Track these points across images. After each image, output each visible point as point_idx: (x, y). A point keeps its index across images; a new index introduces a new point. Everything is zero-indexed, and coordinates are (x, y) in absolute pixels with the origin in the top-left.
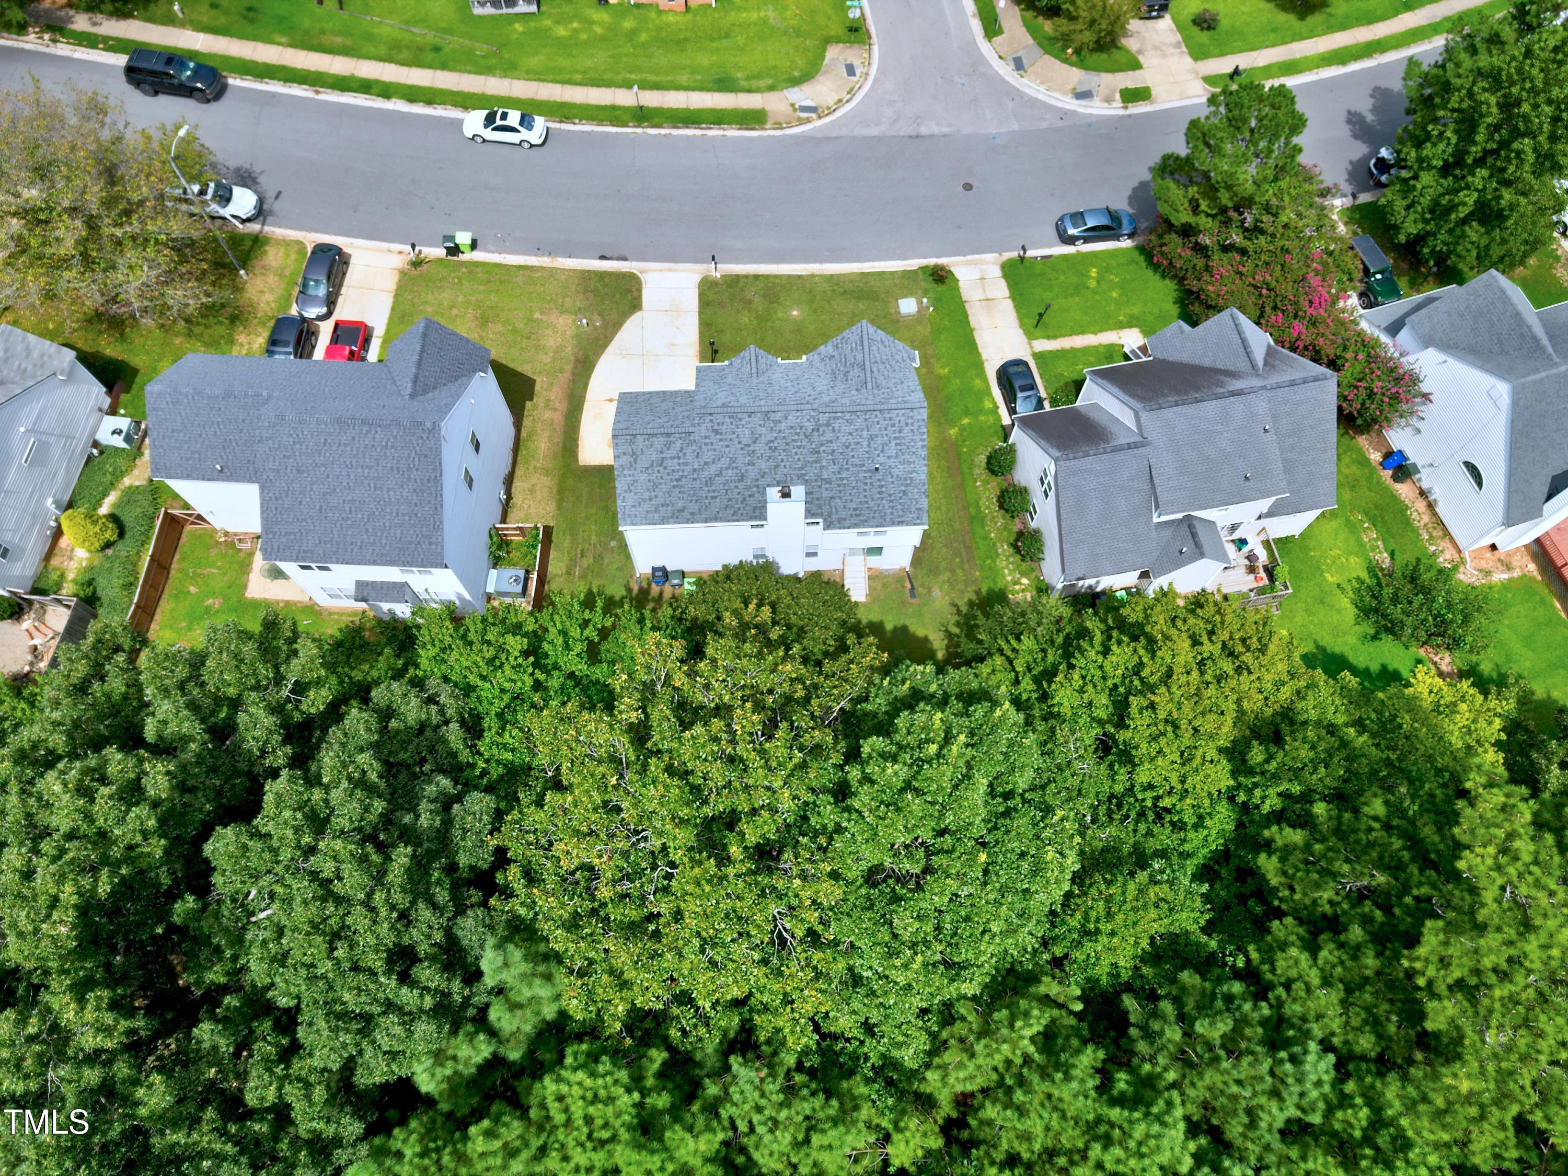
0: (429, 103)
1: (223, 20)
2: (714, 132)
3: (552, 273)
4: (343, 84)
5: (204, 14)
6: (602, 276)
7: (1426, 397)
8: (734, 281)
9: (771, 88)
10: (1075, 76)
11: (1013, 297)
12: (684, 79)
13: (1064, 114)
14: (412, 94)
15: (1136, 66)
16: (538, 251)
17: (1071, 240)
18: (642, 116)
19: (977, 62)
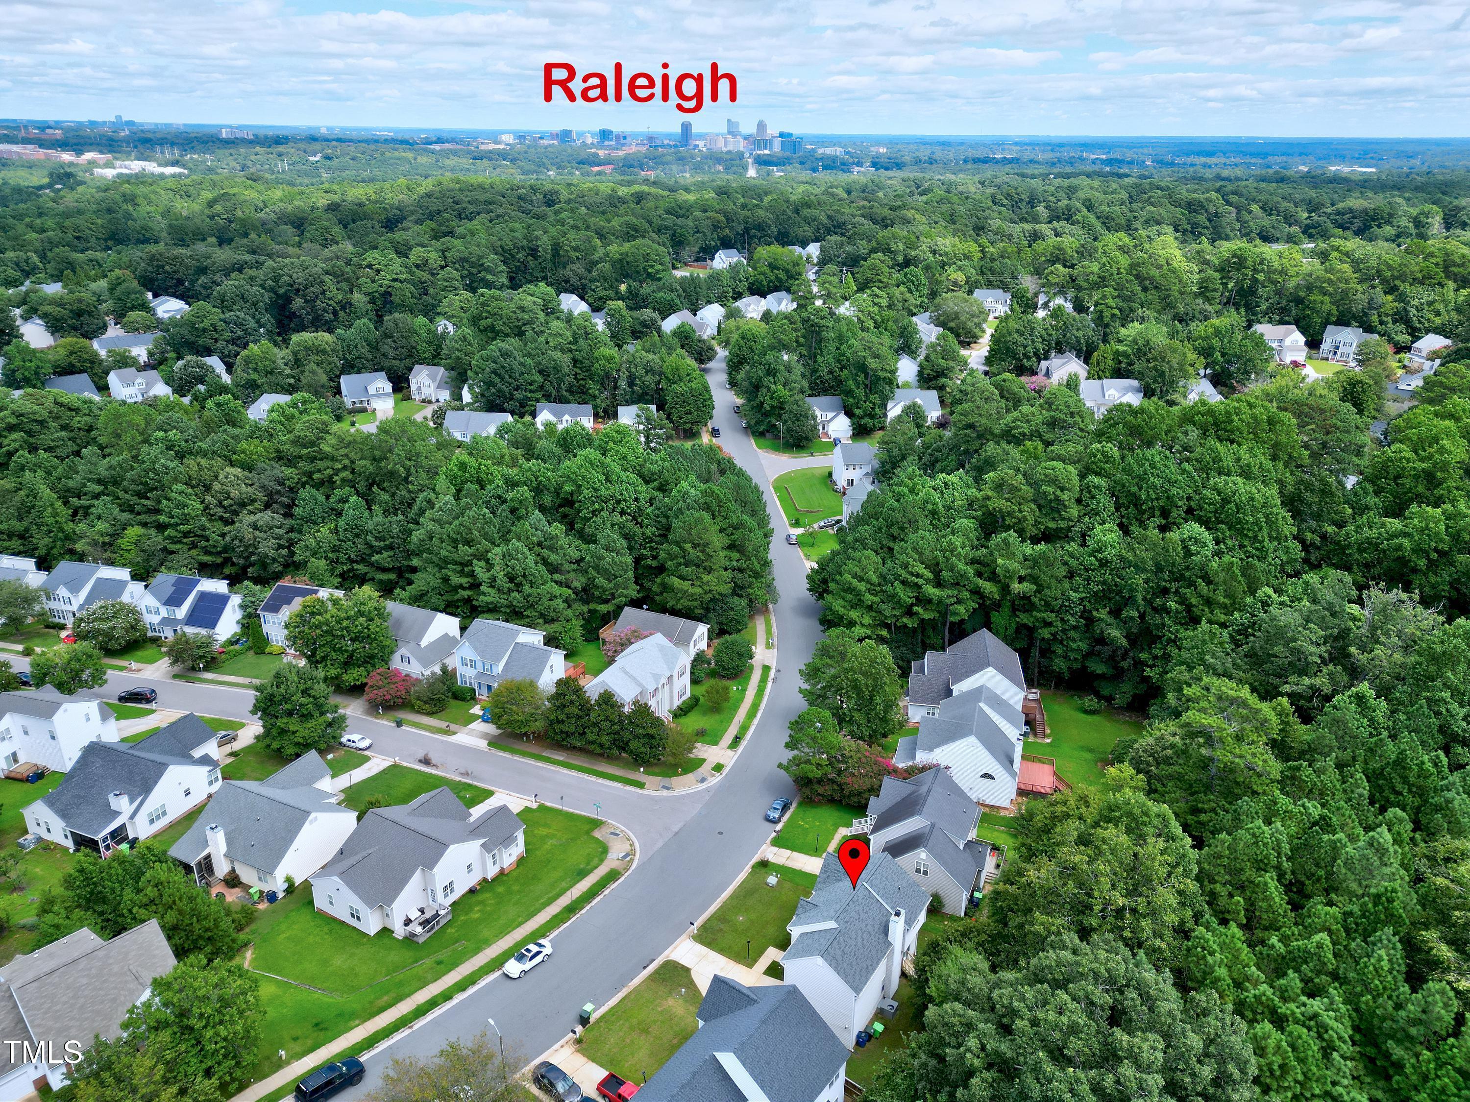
0: (474, 983)
1: (309, 1042)
2: (606, 892)
3: (636, 990)
4: (420, 1012)
5: (297, 1048)
6: (657, 972)
7: (947, 768)
8: (704, 927)
9: (602, 861)
10: (690, 777)
11: (793, 850)
12: (564, 884)
13: (708, 790)
14: (462, 986)
15: (704, 760)
16: (617, 990)
17: (779, 820)
18: (572, 909)
19: (652, 798)
